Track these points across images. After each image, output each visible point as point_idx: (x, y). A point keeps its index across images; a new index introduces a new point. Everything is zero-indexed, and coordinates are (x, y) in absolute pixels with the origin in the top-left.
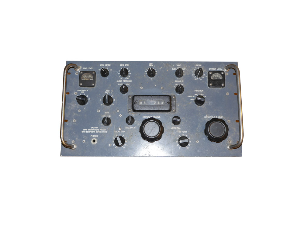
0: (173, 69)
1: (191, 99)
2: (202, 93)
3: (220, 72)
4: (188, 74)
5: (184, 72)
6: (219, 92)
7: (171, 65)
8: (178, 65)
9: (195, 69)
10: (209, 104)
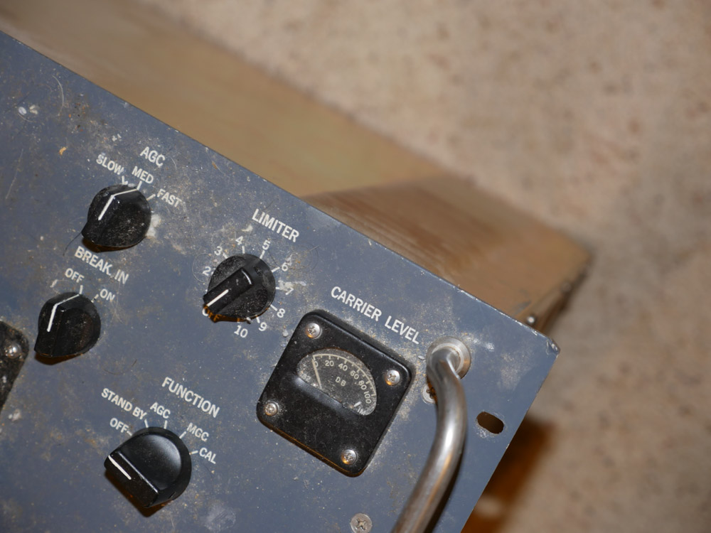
0: (102, 160)
1: (116, 424)
2: (205, 422)
3: (377, 361)
4: (178, 248)
5: (156, 220)
6: (307, 481)
7: (103, 122)
8: (146, 152)
9: (239, 240)
10: (211, 518)
